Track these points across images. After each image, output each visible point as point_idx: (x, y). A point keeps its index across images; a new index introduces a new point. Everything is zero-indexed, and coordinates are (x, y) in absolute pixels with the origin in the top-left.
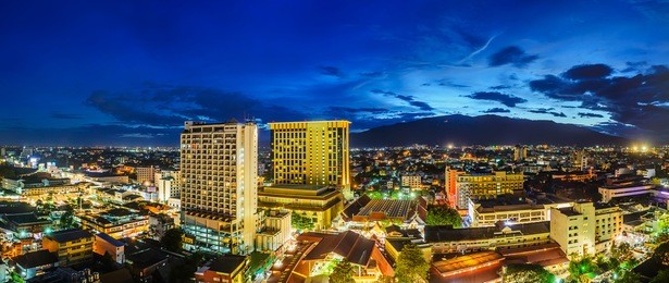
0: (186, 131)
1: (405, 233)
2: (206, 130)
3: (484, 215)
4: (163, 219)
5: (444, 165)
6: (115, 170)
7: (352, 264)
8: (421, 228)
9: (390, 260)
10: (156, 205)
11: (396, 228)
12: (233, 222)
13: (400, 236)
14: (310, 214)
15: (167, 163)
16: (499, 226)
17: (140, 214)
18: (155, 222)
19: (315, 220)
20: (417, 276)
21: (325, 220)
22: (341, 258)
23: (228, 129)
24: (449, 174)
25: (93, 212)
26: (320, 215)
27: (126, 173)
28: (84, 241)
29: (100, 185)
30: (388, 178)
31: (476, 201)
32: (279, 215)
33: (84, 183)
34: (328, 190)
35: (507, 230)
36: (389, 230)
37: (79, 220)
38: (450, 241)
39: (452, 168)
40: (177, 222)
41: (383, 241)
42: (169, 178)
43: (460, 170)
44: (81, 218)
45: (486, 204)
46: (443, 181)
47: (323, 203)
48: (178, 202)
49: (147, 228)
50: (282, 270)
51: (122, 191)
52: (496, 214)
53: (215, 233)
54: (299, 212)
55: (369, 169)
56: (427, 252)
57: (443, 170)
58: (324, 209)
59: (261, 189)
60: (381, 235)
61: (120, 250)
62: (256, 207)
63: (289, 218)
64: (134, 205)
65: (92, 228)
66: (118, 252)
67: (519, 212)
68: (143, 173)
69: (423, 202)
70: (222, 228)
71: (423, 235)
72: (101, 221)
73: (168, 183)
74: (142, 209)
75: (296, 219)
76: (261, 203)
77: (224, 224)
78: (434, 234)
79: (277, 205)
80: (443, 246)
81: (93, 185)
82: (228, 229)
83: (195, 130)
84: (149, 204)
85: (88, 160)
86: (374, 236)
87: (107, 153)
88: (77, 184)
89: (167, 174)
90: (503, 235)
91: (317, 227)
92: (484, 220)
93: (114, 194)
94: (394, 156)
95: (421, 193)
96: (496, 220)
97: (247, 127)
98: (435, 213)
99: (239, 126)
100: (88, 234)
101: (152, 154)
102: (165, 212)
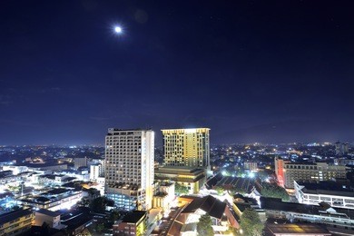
0: (109, 134)
1: (247, 199)
2: (123, 134)
3: (308, 195)
4: (93, 192)
5: (273, 156)
6: (56, 161)
7: (212, 218)
8: (258, 198)
9: (236, 217)
10: (87, 183)
11: (241, 197)
12: (139, 190)
13: (243, 202)
14: (186, 184)
15: (96, 154)
16: (324, 206)
17: (75, 191)
18: (86, 194)
19: (189, 188)
20: (255, 231)
21: (195, 188)
22: (204, 213)
23: (136, 134)
24: (277, 162)
25: (34, 194)
26: (192, 185)
27: (66, 163)
28: (23, 219)
29: (43, 173)
30: (234, 163)
31: (300, 183)
32: (168, 185)
33: (27, 173)
34: (197, 170)
35: (331, 210)
36: (235, 197)
37: (20, 203)
38: (280, 210)
39: (280, 158)
40: (102, 194)
41: (232, 204)
42: (97, 165)
43: (286, 160)
44: (22, 200)
45: (311, 187)
46: (273, 167)
47: (193, 177)
48: (103, 179)
49: (80, 200)
50: (168, 219)
51: (61, 176)
52: (320, 196)
53: (127, 198)
54: (180, 183)
55: (222, 157)
56: (262, 215)
57: (273, 160)
58: (195, 181)
59: (156, 170)
60: (231, 200)
61: (57, 219)
62: (153, 180)
63: (173, 187)
64: (71, 185)
65: (32, 207)
66: (55, 221)
67: (344, 198)
68: (79, 162)
69: (259, 181)
70: (132, 194)
71: (259, 203)
72: (42, 200)
73: (97, 167)
74: (78, 186)
75: (177, 187)
76: (156, 178)
77: (133, 192)
78: (267, 203)
79: (167, 178)
80: (274, 213)
81: (35, 173)
82: (136, 194)
83: (115, 134)
84: (82, 182)
85: (31, 155)
86: (226, 200)
87: (49, 150)
88: (20, 174)
89: (96, 161)
90: (328, 214)
91: (191, 192)
92: (308, 199)
93: (54, 178)
94: (239, 149)
95: (257, 173)
96: (320, 201)
97: (148, 132)
98: (268, 188)
99: (143, 132)
100: (27, 213)
101: (86, 149)
102: (93, 187)
